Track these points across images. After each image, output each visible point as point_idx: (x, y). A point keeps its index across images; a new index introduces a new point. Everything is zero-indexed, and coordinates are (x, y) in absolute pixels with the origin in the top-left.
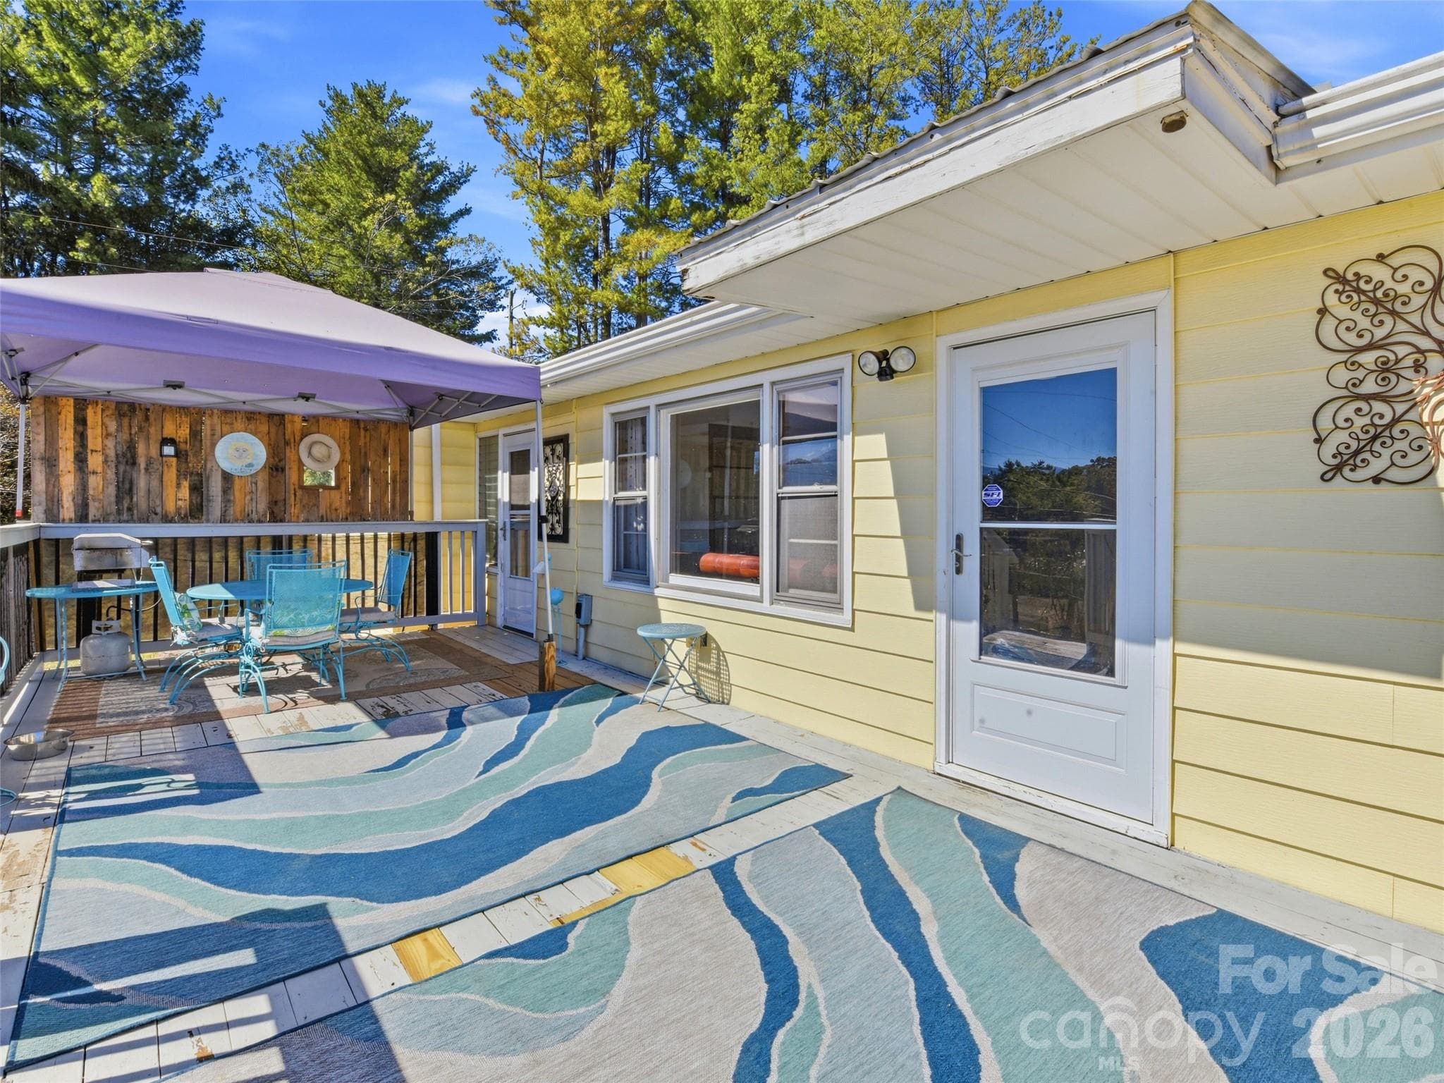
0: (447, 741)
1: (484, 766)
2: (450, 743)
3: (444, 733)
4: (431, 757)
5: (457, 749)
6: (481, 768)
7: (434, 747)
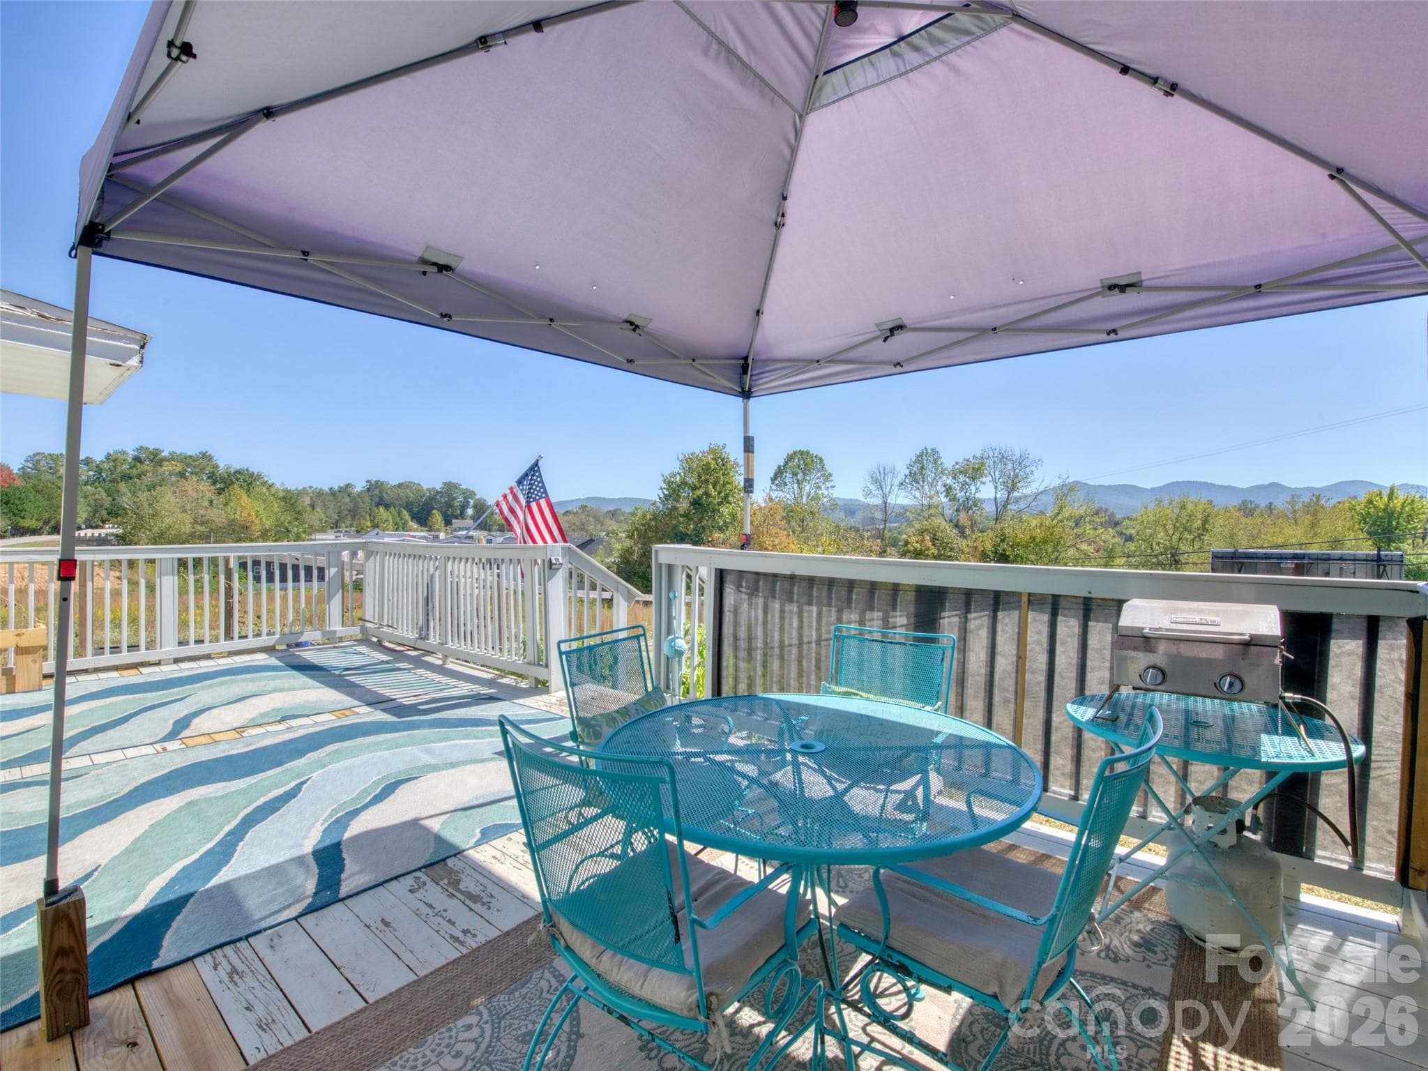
0: (341, 823)
1: (300, 790)
2: (337, 821)
3: (346, 836)
4: (359, 797)
5: (329, 811)
6: (305, 786)
7: (356, 813)
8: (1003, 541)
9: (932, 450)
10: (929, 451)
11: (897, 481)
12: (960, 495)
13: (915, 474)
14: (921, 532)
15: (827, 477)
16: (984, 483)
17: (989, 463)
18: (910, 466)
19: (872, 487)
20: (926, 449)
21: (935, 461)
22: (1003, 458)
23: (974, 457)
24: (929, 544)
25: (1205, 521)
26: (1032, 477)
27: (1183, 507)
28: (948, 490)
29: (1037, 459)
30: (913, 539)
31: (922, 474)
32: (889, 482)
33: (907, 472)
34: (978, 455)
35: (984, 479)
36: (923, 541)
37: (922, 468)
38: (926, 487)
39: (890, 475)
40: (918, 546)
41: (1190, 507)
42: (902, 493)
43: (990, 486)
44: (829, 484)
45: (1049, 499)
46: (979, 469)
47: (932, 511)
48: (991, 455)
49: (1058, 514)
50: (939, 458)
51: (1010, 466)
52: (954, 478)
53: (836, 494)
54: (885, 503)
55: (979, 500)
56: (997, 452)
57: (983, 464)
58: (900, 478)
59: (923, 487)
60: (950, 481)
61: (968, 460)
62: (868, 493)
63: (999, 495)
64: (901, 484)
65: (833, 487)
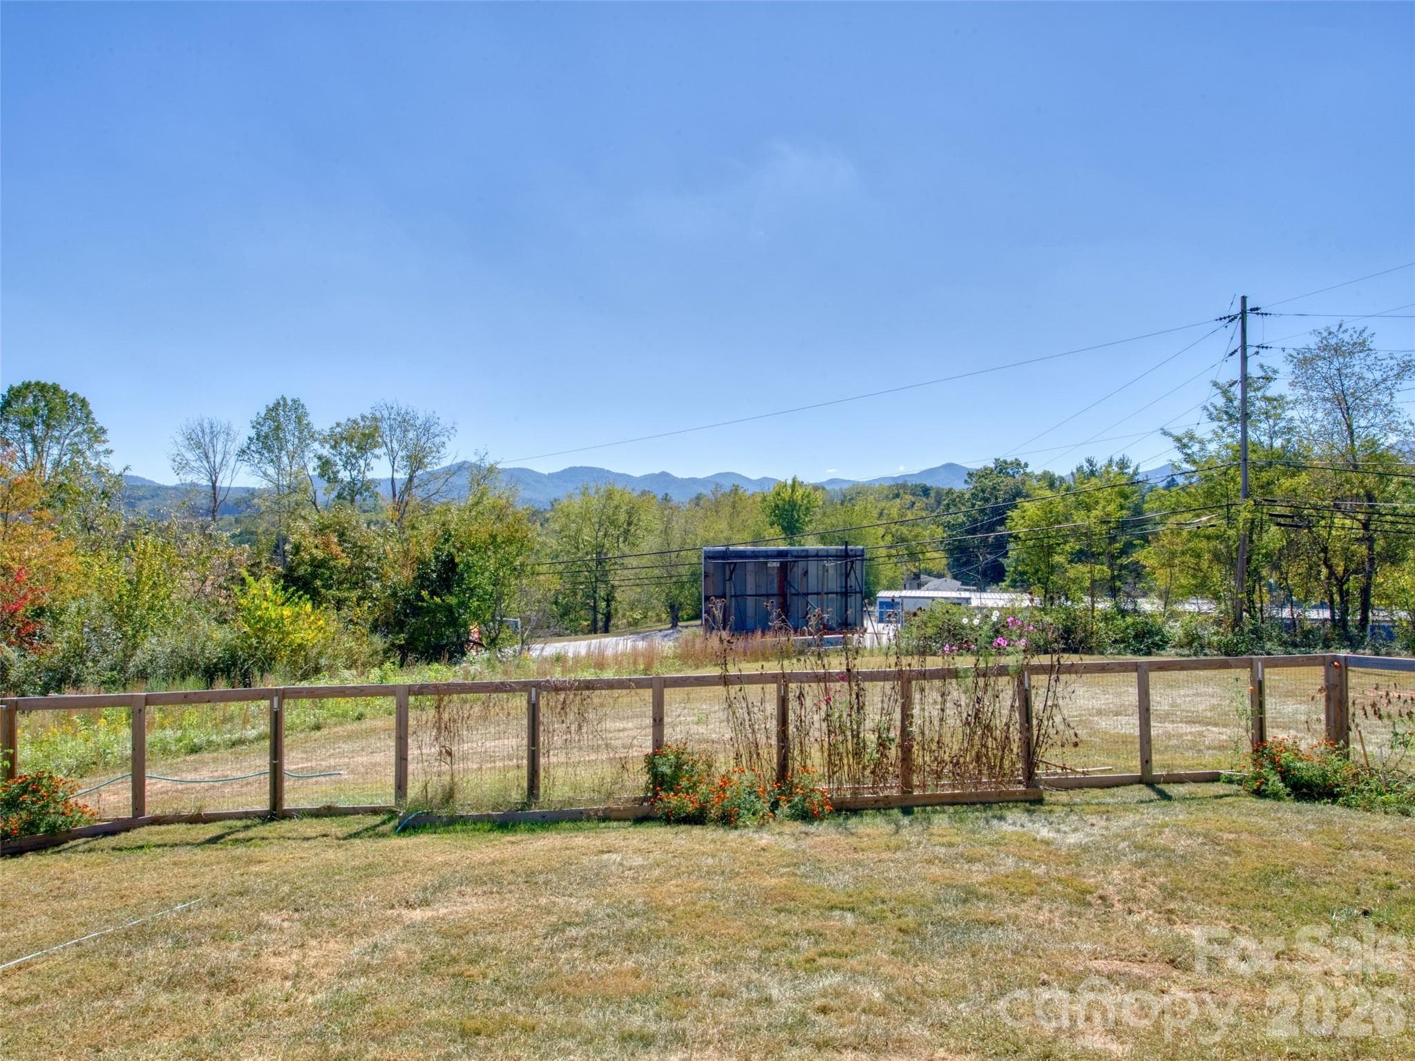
8: (447, 540)
9: (294, 401)
10: (290, 403)
11: (234, 448)
12: (345, 475)
13: (266, 437)
14: (322, 530)
15: (97, 434)
16: (378, 457)
17: (385, 426)
18: (257, 425)
19: (190, 456)
20: (284, 399)
21: (299, 420)
22: (405, 423)
23: (363, 418)
24: (336, 549)
25: (630, 514)
26: (443, 451)
27: (610, 496)
28: (325, 464)
29: (449, 426)
30: (309, 542)
31: (278, 438)
32: (220, 447)
33: (253, 433)
34: (368, 414)
35: (377, 451)
36: (327, 545)
37: (278, 428)
38: (285, 460)
39: (222, 438)
40: (319, 554)
41: (617, 497)
42: (245, 468)
43: (386, 461)
44: (100, 448)
45: (462, 480)
46: (371, 436)
47: (298, 497)
48: (386, 415)
49: (477, 504)
50: (306, 414)
51: (411, 435)
52: (334, 447)
53: (115, 465)
54: (214, 487)
55: (372, 481)
56: (394, 412)
57: (376, 429)
58: (242, 441)
59: (279, 458)
60: (326, 451)
61: (355, 422)
62: (181, 466)
63: (397, 476)
64: (243, 452)
65: (108, 452)
